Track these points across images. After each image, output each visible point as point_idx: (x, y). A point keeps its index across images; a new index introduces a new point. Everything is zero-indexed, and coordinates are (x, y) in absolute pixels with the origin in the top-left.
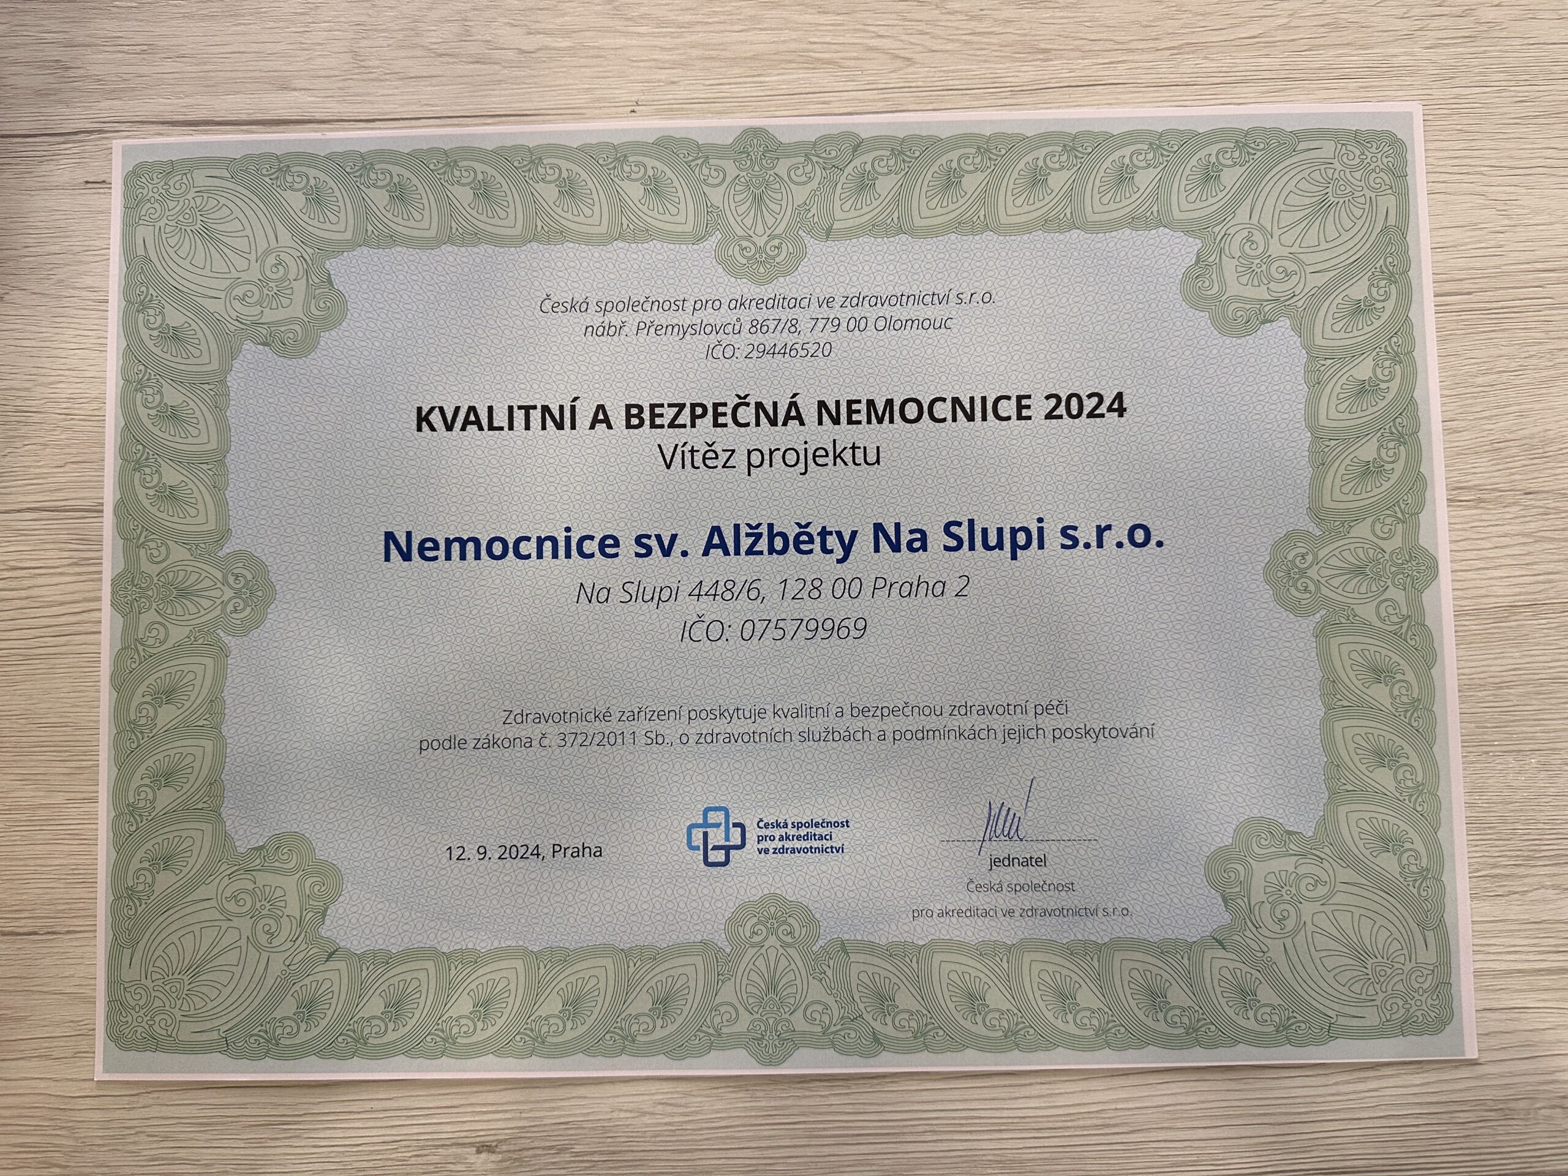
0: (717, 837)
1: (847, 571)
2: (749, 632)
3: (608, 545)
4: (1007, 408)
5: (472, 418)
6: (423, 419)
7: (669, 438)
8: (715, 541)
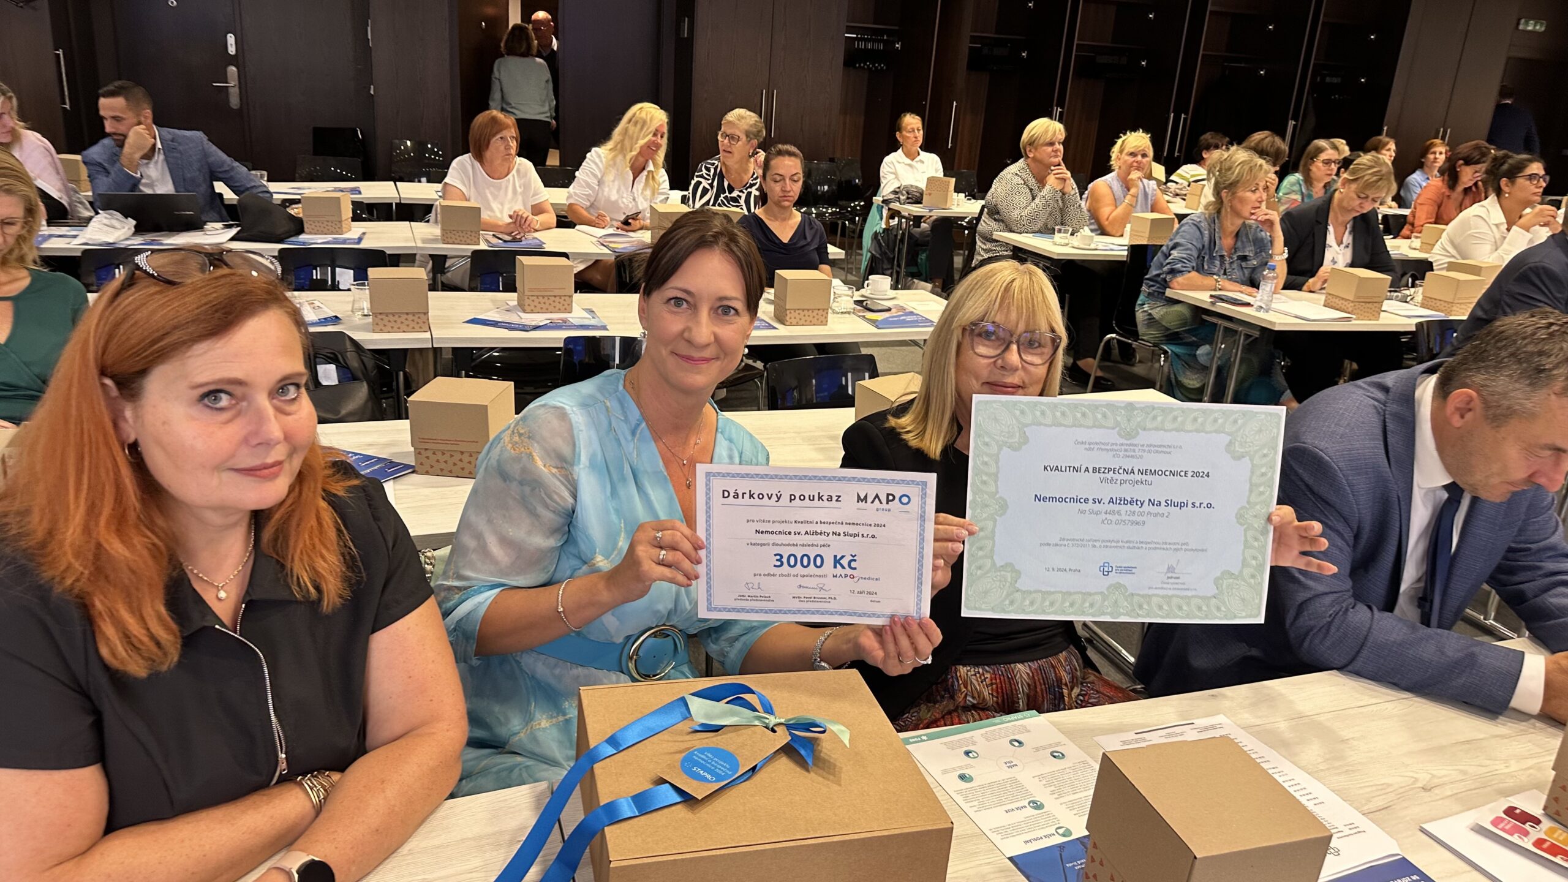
0: (1106, 569)
1: (1141, 510)
2: (1118, 523)
3: (1086, 500)
4: (1183, 474)
5: (1057, 469)
6: (1045, 468)
7: (1102, 476)
8: (1111, 501)
